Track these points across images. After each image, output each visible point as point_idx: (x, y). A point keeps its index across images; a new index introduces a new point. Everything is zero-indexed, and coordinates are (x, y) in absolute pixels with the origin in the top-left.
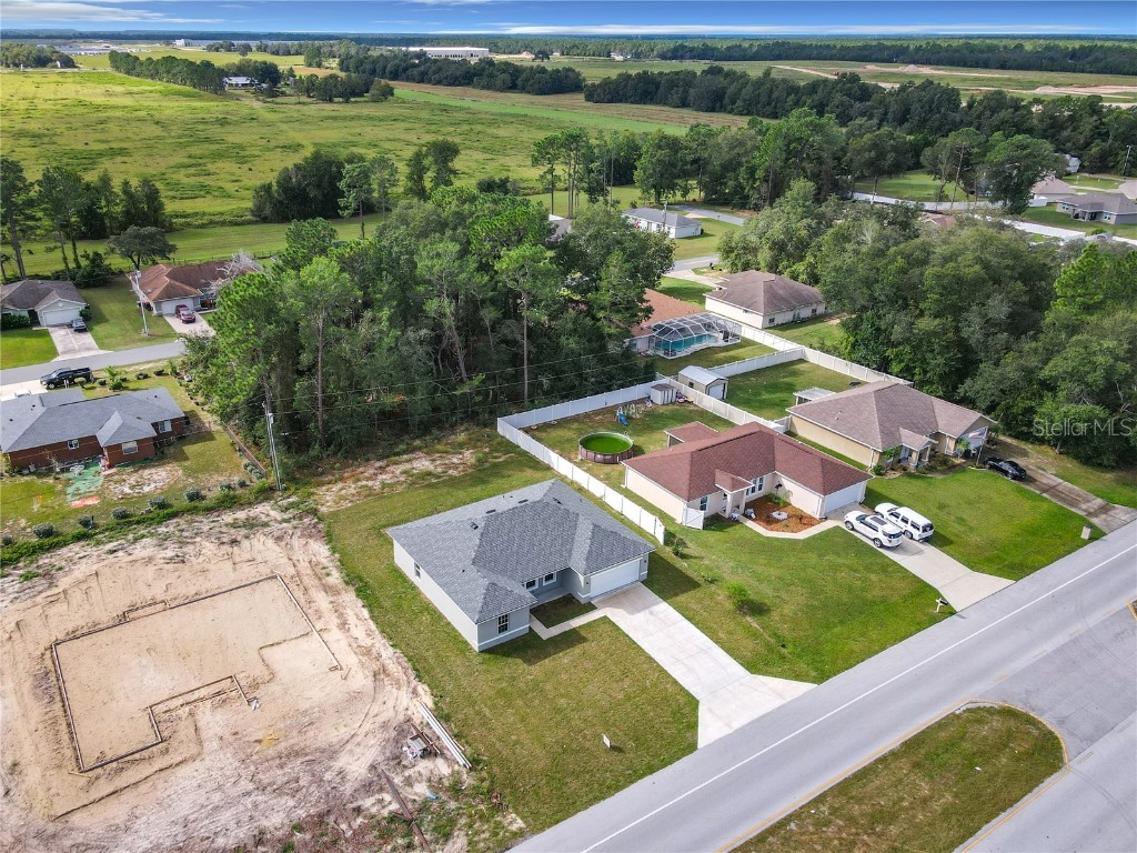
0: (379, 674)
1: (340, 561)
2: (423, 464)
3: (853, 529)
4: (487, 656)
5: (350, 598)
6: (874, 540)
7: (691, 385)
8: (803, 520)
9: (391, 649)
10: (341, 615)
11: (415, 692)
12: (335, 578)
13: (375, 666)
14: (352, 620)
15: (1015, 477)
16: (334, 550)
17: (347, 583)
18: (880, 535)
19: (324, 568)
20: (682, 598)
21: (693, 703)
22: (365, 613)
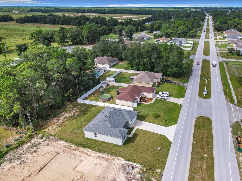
0: (107, 160)
1: (71, 143)
2: (67, 115)
3: (159, 98)
4: (124, 145)
5: (82, 149)
6: (163, 99)
7: (109, 81)
8: (151, 99)
9: (104, 154)
10: (85, 153)
11: (118, 159)
12: (74, 147)
13: (104, 159)
14: (88, 153)
15: (171, 83)
16: (66, 141)
17: (78, 146)
18: (164, 97)
19: (68, 146)
20: (146, 119)
21: (164, 136)
22: (90, 150)
